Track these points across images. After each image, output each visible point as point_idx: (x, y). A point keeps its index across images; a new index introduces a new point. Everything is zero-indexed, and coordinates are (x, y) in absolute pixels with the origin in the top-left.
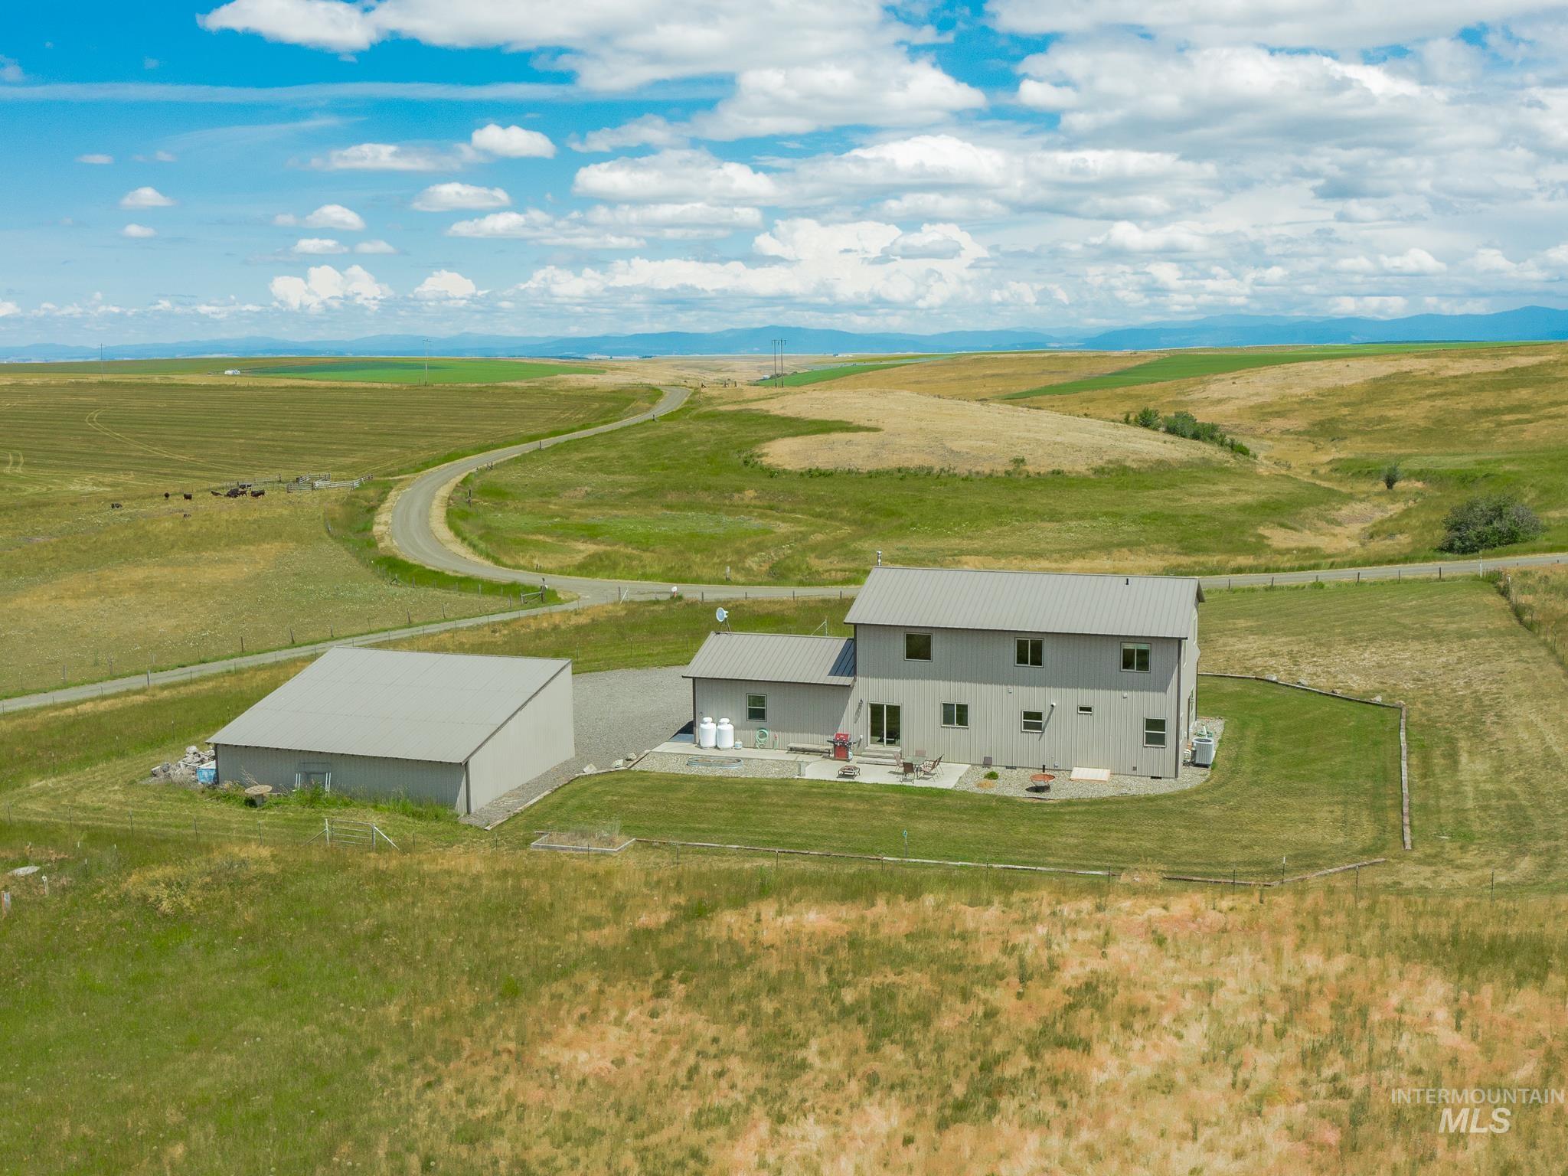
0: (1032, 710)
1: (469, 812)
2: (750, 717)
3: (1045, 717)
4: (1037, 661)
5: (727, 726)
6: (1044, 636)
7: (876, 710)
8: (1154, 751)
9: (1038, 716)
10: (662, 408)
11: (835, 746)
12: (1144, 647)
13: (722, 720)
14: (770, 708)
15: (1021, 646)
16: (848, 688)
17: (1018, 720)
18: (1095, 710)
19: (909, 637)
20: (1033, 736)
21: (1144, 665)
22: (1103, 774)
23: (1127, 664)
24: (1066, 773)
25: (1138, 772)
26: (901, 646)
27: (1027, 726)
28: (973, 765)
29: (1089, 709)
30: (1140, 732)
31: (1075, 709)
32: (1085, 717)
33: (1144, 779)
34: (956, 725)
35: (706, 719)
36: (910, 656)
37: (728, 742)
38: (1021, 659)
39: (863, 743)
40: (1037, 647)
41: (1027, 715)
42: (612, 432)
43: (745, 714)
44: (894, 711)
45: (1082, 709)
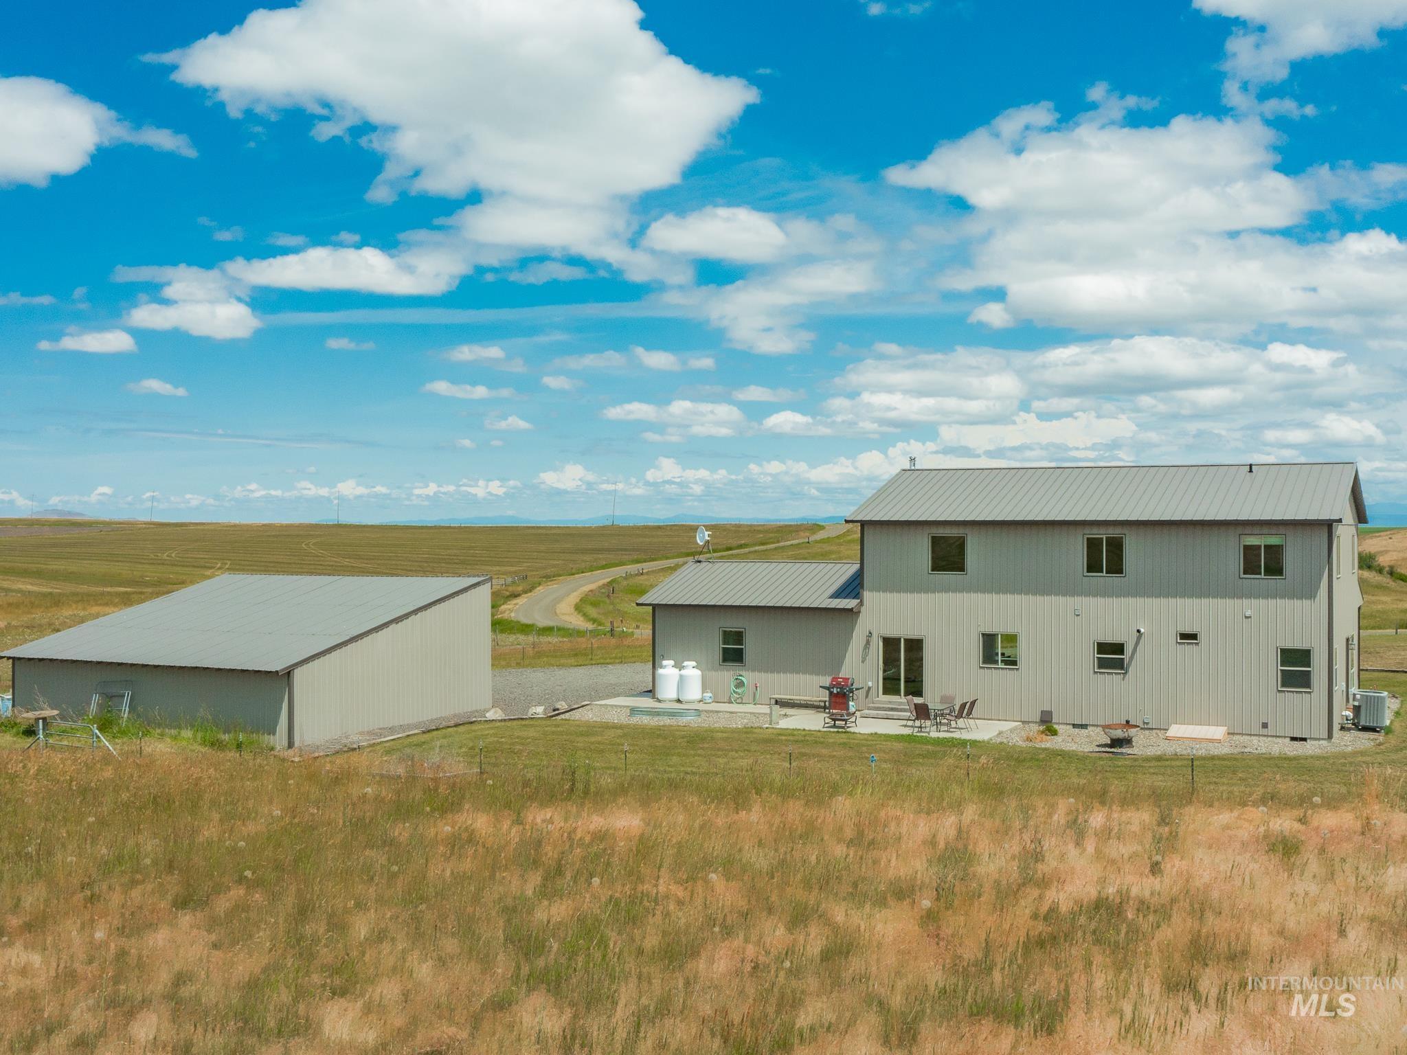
0: (1109, 639)
1: (291, 745)
2: (725, 660)
3: (1128, 650)
4: (1116, 567)
5: (692, 671)
6: (1125, 530)
7: (890, 644)
8: (1294, 699)
9: (1119, 648)
10: (821, 535)
11: (831, 693)
12: (1273, 540)
13: (686, 663)
14: (750, 647)
15: (1093, 546)
16: (851, 614)
17: (1089, 656)
18: (1203, 638)
19: (936, 541)
20: (1111, 680)
21: (1275, 569)
22: (1218, 732)
23: (1251, 567)
24: (1161, 733)
25: (1270, 731)
26: (922, 552)
27: (1103, 664)
28: (1023, 722)
29: (1193, 636)
30: (1272, 668)
31: (1173, 638)
32: (1188, 649)
33: (1280, 740)
34: (1001, 665)
35: (665, 663)
36: (936, 567)
37: (694, 692)
38: (1093, 566)
39: (873, 691)
40: (1116, 546)
41: (1103, 648)
42: (766, 550)
43: (717, 655)
44: (915, 646)
45: (1185, 636)
